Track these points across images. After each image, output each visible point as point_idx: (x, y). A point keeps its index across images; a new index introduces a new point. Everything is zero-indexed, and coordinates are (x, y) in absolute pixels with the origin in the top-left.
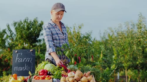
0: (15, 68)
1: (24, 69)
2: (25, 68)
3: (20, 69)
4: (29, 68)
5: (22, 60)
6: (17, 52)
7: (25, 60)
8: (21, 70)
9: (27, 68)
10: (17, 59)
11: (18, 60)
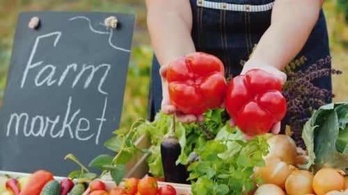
0: (15, 118)
1: (59, 127)
2: (65, 125)
3: (37, 129)
4: (84, 125)
5: (57, 77)
6: (38, 27)
7: (72, 75)
8: (42, 133)
9: (73, 126)
10: (29, 66)
11: (33, 72)
